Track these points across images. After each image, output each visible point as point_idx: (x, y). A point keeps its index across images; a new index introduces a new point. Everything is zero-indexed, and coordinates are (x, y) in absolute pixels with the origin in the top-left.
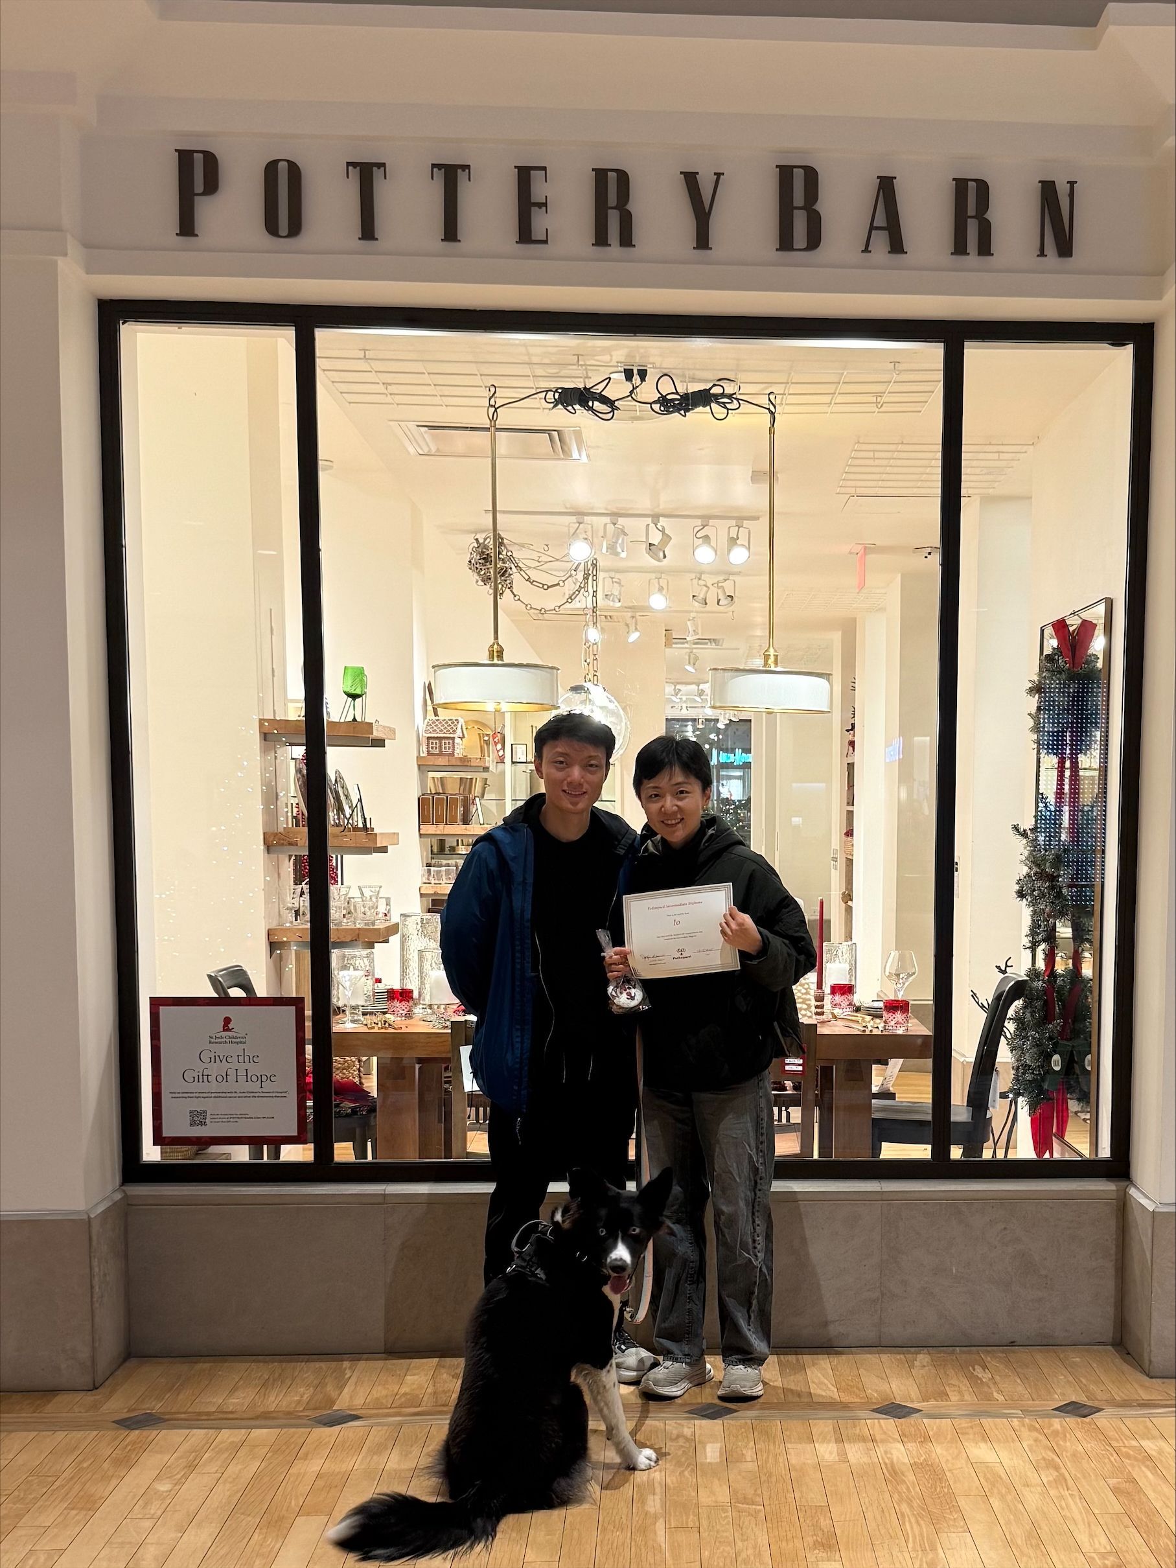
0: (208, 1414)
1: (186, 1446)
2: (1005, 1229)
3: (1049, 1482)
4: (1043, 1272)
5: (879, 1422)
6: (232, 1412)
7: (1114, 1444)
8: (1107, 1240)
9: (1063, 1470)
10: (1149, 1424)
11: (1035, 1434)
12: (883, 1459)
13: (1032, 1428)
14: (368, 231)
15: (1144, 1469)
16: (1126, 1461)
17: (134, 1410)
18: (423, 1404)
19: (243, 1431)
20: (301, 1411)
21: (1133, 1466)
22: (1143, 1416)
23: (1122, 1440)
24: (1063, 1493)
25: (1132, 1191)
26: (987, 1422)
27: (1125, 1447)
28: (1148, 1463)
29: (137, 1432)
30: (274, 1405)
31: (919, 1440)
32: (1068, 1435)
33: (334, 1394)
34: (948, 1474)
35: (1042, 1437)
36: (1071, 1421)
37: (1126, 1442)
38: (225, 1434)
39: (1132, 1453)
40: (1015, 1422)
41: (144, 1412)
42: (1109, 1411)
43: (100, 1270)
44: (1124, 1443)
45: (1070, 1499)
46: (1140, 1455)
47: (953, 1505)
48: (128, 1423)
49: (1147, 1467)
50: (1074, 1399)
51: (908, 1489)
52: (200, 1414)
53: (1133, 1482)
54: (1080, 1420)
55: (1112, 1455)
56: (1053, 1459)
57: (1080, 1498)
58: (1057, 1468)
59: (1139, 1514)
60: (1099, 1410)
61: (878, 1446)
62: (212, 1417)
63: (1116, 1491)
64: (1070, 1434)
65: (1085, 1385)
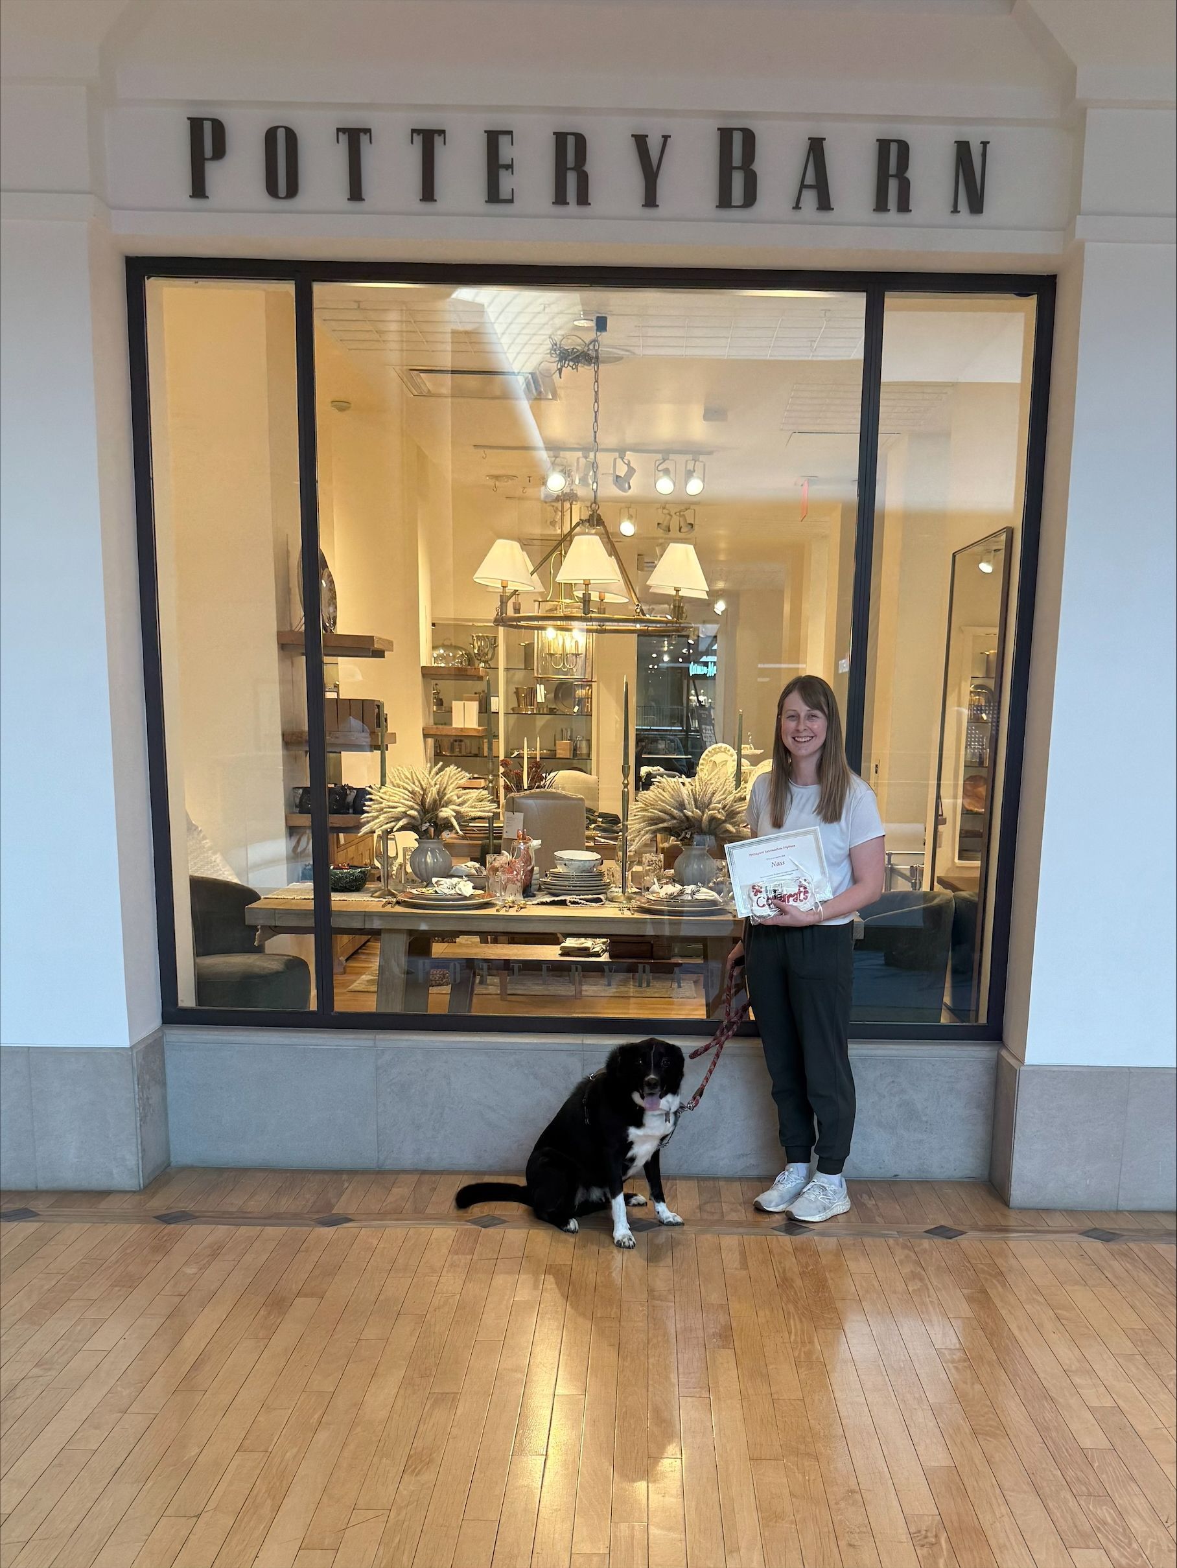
0: (232, 1213)
1: (210, 1240)
2: (893, 1082)
3: (914, 1290)
4: (924, 1119)
5: (777, 1239)
6: (250, 1212)
7: (973, 1261)
8: (980, 1093)
9: (927, 1281)
10: (1005, 1246)
11: (907, 1251)
12: (777, 1268)
13: (904, 1247)
14: (356, 193)
15: (994, 1281)
16: (981, 1275)
17: (171, 1208)
18: (404, 1212)
19: (259, 1228)
20: (306, 1214)
21: (986, 1280)
22: (998, 1239)
23: (979, 1258)
24: (924, 1299)
25: (1004, 1053)
26: (868, 1241)
27: (982, 1264)
28: (999, 1278)
29: (172, 1226)
30: (285, 1208)
31: (809, 1253)
32: (934, 1253)
33: (333, 1201)
34: (830, 1281)
35: (912, 1254)
36: (939, 1241)
37: (983, 1260)
38: (243, 1229)
39: (986, 1269)
40: (891, 1242)
41: (180, 1210)
42: (971, 1234)
43: (143, 1094)
44: (981, 1260)
45: (930, 1305)
46: (993, 1271)
47: (831, 1307)
48: (166, 1219)
49: (998, 1281)
50: (943, 1223)
51: (796, 1293)
52: (224, 1213)
53: (984, 1293)
54: (945, 1241)
55: (970, 1270)
56: (919, 1272)
57: (938, 1304)
58: (921, 1280)
59: (987, 1320)
60: (962, 1233)
61: (774, 1257)
62: (234, 1216)
63: (970, 1299)
64: (936, 1252)
65: (953, 1212)
